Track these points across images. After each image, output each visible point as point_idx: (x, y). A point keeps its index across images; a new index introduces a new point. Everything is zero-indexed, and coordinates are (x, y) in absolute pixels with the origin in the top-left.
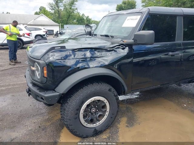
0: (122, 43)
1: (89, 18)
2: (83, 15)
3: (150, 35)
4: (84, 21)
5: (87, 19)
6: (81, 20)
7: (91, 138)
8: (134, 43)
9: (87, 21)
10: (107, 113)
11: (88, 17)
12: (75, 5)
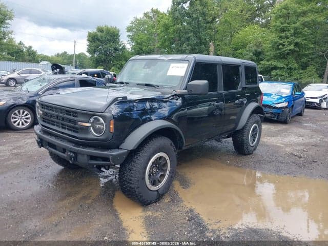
0: (176, 93)
1: (32, 49)
2: (20, 43)
3: (204, 85)
4: (23, 54)
5: (28, 51)
6: (17, 52)
7: (154, 204)
8: (187, 93)
9: (30, 54)
10: (168, 173)
11: (30, 47)
12: (8, 26)
